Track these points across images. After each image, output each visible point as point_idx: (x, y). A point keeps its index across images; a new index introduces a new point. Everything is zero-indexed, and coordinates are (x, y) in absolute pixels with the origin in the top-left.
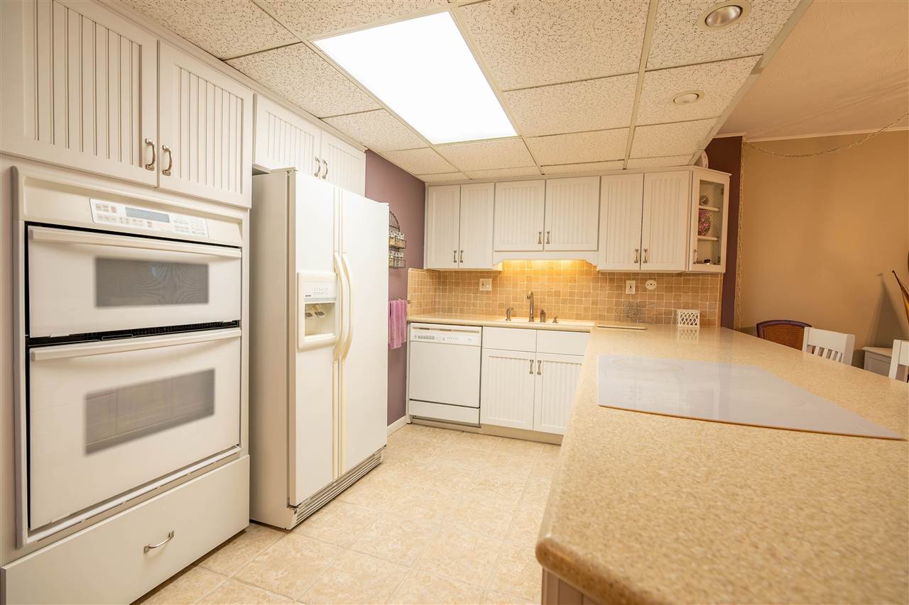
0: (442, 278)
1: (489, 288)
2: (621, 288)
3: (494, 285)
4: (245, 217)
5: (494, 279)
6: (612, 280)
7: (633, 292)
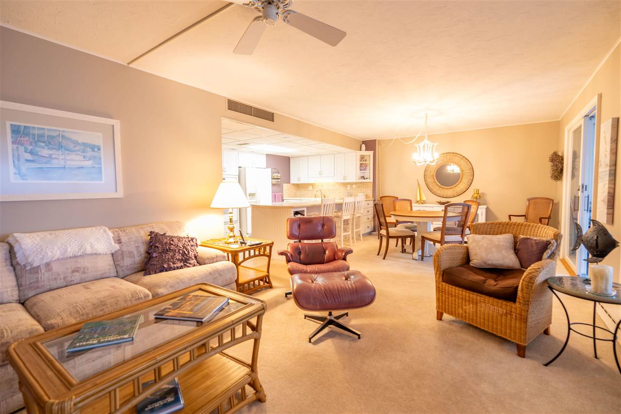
0: (298, 186)
1: (311, 189)
2: (347, 187)
3: (313, 188)
4: (237, 177)
5: (313, 186)
6: (344, 185)
7: (349, 189)
